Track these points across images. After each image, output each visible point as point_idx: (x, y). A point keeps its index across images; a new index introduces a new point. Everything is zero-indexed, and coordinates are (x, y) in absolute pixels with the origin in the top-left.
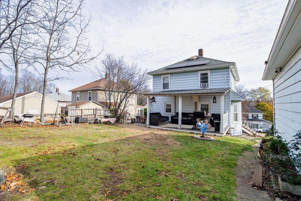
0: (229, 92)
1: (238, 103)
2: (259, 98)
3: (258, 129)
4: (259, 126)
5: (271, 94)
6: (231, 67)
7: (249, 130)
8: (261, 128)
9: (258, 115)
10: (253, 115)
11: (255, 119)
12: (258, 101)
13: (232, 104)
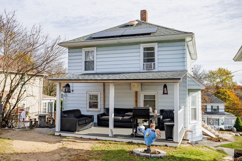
0: (185, 77)
1: (197, 93)
2: (218, 83)
3: (219, 125)
4: (221, 122)
5: (233, 78)
6: (188, 39)
7: (210, 131)
8: (222, 124)
9: (218, 107)
10: (212, 107)
11: (215, 112)
12: (217, 87)
13: (189, 94)
